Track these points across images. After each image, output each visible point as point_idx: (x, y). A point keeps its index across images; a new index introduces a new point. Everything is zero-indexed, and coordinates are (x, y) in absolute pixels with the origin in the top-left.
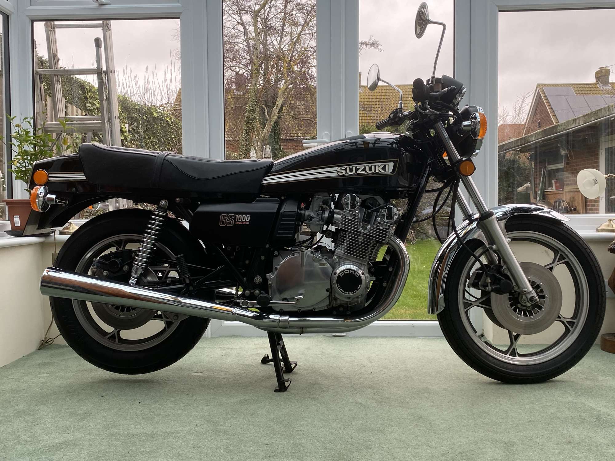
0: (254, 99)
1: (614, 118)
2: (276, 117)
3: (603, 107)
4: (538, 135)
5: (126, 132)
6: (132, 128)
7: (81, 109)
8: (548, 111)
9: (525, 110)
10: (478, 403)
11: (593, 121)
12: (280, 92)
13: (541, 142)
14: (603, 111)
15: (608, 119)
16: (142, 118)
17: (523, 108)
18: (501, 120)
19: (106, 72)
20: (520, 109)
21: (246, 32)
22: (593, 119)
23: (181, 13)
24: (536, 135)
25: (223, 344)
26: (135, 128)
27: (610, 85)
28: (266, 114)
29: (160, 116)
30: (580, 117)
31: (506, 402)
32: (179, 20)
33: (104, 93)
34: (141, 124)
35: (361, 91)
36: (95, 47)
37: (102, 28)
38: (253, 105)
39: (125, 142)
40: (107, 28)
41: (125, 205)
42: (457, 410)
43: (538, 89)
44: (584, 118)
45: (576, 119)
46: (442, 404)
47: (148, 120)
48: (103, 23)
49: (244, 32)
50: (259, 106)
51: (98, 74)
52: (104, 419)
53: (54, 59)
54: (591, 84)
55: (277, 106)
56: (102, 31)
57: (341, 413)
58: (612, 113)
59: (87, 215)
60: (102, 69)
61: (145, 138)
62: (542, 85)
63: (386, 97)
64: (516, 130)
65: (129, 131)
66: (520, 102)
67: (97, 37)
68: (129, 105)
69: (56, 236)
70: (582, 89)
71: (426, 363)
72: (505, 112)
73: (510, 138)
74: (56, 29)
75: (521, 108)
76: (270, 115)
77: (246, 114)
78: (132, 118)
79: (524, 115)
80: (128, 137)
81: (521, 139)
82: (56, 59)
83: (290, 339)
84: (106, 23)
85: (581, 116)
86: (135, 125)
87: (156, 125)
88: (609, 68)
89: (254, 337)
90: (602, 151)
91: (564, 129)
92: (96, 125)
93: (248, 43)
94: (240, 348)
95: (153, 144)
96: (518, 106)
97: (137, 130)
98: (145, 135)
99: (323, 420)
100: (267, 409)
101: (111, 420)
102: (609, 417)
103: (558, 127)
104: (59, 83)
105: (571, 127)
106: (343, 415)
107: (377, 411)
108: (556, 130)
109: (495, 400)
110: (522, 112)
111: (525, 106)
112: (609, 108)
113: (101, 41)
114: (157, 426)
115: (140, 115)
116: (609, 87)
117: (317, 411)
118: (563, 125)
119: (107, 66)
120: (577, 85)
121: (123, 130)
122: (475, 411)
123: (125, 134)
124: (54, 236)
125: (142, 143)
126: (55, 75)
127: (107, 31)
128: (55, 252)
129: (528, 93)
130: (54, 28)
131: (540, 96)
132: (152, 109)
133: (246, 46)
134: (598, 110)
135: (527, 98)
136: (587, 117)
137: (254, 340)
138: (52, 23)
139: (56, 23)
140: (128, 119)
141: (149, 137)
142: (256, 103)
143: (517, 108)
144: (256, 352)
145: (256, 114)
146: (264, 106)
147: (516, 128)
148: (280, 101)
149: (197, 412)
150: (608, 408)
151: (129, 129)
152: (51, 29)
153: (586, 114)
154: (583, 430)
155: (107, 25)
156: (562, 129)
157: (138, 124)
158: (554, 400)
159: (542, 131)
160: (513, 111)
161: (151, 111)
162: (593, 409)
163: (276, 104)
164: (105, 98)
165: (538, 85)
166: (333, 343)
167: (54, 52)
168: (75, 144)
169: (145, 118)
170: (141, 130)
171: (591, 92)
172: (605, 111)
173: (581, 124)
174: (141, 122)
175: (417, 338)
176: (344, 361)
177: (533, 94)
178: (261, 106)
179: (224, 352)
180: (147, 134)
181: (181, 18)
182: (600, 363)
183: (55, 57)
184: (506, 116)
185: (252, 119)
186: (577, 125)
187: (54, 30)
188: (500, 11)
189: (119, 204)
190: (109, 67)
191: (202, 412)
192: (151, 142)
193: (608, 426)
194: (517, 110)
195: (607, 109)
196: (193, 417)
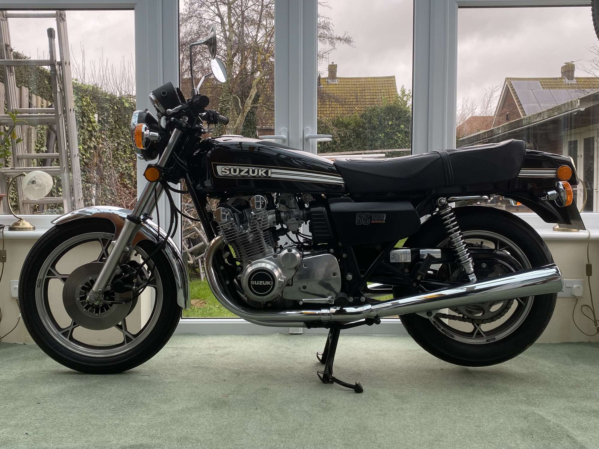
0: (227, 90)
1: (576, 113)
2: (249, 108)
3: (566, 102)
4: (504, 128)
5: (94, 122)
6: (102, 118)
7: (46, 99)
8: (516, 104)
9: (493, 103)
10: (427, 411)
11: (556, 115)
12: (255, 83)
13: (507, 135)
14: (566, 106)
15: (571, 113)
16: (113, 108)
17: (491, 102)
18: (470, 113)
19: (60, 64)
20: (488, 103)
21: (223, 23)
22: (556, 113)
23: (135, 4)
24: (502, 128)
25: (177, 343)
26: (105, 118)
27: (574, 80)
28: (240, 104)
29: (131, 106)
30: (544, 112)
31: (456, 410)
32: (134, 11)
33: (58, 85)
34: (112, 114)
35: (337, 83)
36: (48, 38)
37: (55, 18)
38: (226, 95)
39: (93, 132)
40: (61, 19)
41: (81, 199)
42: (404, 420)
43: (507, 83)
44: (548, 112)
45: (540, 114)
46: (390, 413)
47: (119, 110)
48: (57, 13)
49: (221, 23)
50: (233, 96)
51: (51, 65)
52: (36, 431)
53: (6, 49)
54: (557, 79)
55: (250, 97)
56: (56, 21)
57: (285, 423)
58: (575, 108)
59: (52, 206)
60: (55, 60)
61: (116, 128)
62: (511, 79)
63: (361, 89)
64: (484, 123)
65: (99, 121)
66: (489, 96)
67: (49, 27)
68: (100, 95)
69: (4, 232)
70: (548, 84)
71: (379, 365)
72: (473, 105)
73: (479, 131)
74: (9, 19)
75: (489, 101)
76: (243, 105)
77: (219, 105)
78: (102, 108)
79: (492, 108)
80: (96, 127)
81: (488, 131)
82: (9, 49)
83: (246, 337)
84: (60, 13)
85: (545, 110)
86: (105, 115)
87: (127, 115)
88: (574, 63)
89: (210, 335)
90: (565, 144)
91: (529, 122)
92: (49, 118)
93: (225, 34)
94: (193, 348)
95: (124, 133)
96: (486, 100)
97: (108, 120)
98: (115, 125)
99: (265, 431)
100: (209, 419)
101: (43, 432)
102: (558, 428)
103: (524, 121)
104: (12, 74)
105: (536, 121)
106: (287, 426)
107: (323, 421)
108: (522, 124)
109: (444, 407)
110: (489, 105)
111: (493, 100)
112: (572, 103)
113: (54, 31)
114: (90, 439)
115: (110, 105)
116: (574, 82)
117: (260, 421)
118: (528, 118)
119: (62, 57)
120: (544, 79)
121: (92, 120)
122: (423, 421)
123: (94, 124)
124: (3, 232)
125: (112, 133)
126: (7, 66)
127: (61, 21)
128: (3, 249)
129: (496, 87)
130: (6, 18)
131: (509, 89)
132: (124, 99)
133: (223, 37)
134: (561, 105)
135: (495, 91)
136: (551, 111)
137: (209, 338)
138: (4, 12)
139: (9, 12)
140: (98, 109)
141: (120, 127)
142: (229, 94)
143: (486, 101)
144: (209, 352)
145: (229, 105)
146: (238, 97)
147: (484, 120)
148: (253, 93)
149: (135, 422)
150: (558, 417)
151: (98, 119)
152: (3, 19)
153: (550, 108)
154: (531, 442)
155: (61, 15)
156: (527, 122)
157: (108, 114)
158: (505, 407)
159: (508, 124)
160: (482, 104)
161: (122, 101)
162: (542, 419)
163: (250, 95)
164: (59, 90)
165: (507, 79)
166: (289, 341)
167: (6, 43)
168: (39, 135)
169: (116, 108)
170: (111, 120)
171: (557, 86)
172: (568, 106)
173: (545, 118)
174: (111, 112)
175: (374, 336)
176: (297, 363)
177: (502, 88)
178: (235, 97)
179: (176, 352)
180: (118, 124)
181: (135, 9)
182: (554, 365)
183: (7, 47)
184: (475, 109)
185: (226, 110)
186: (542, 119)
187: (6, 20)
188: (459, 7)
189: (75, 198)
190: (63, 59)
191: (140, 423)
192: (122, 132)
193: (556, 438)
194: (485, 103)
195: (570, 104)
196: (130, 428)
